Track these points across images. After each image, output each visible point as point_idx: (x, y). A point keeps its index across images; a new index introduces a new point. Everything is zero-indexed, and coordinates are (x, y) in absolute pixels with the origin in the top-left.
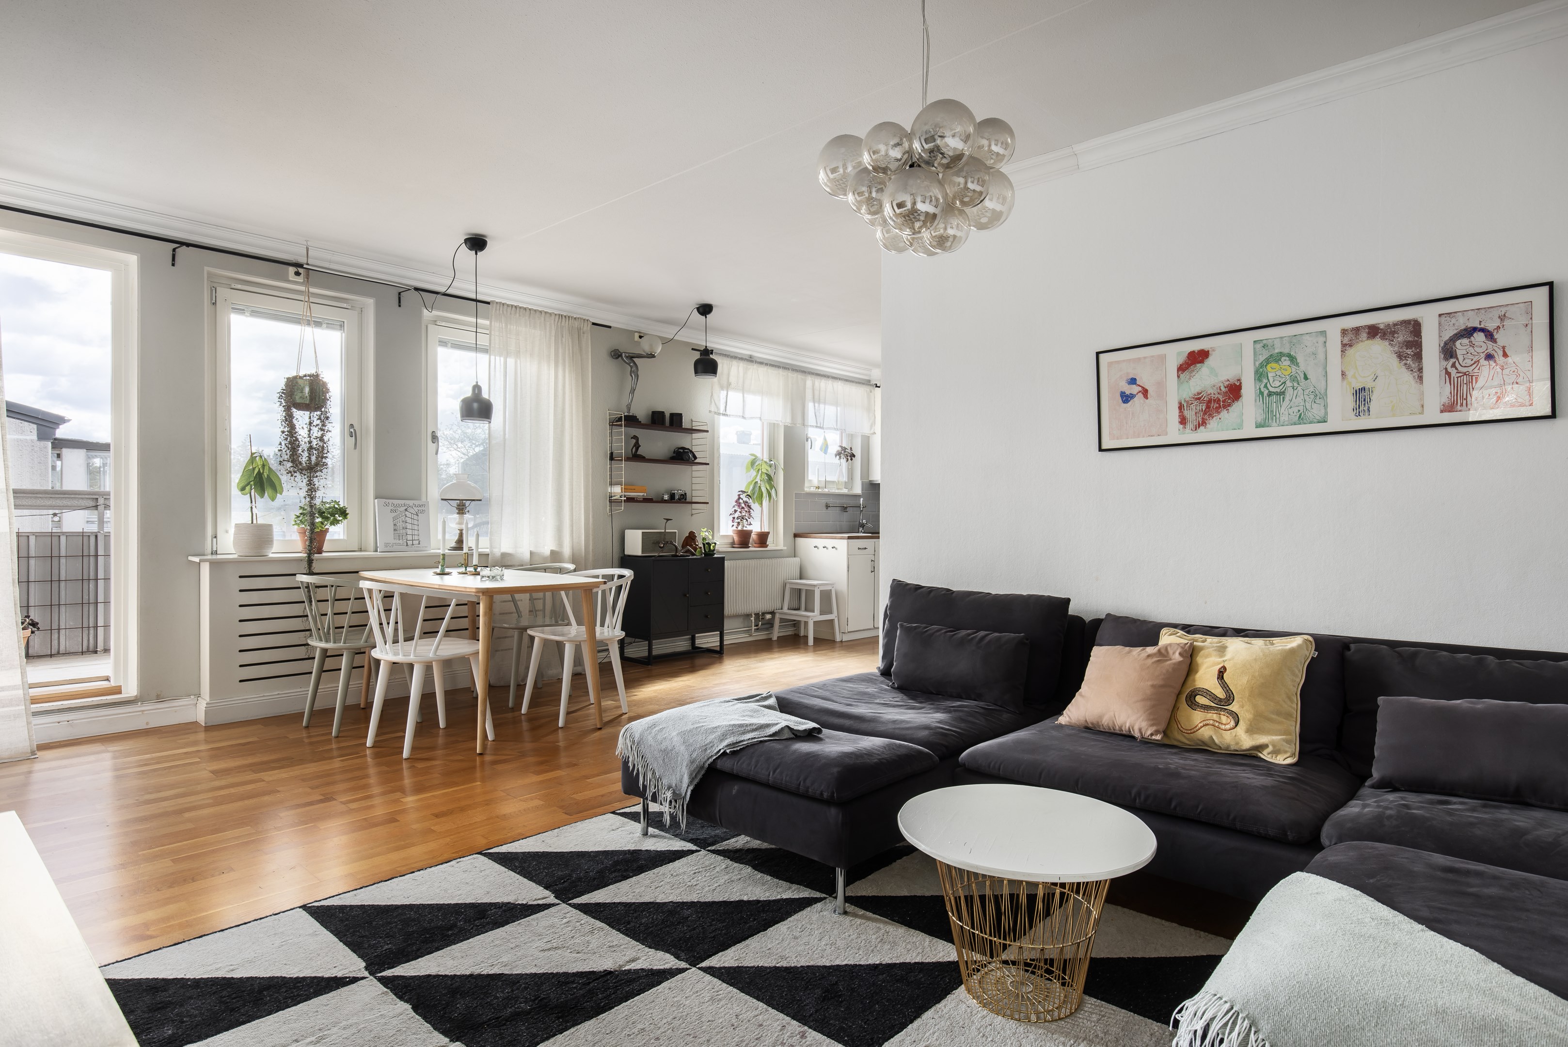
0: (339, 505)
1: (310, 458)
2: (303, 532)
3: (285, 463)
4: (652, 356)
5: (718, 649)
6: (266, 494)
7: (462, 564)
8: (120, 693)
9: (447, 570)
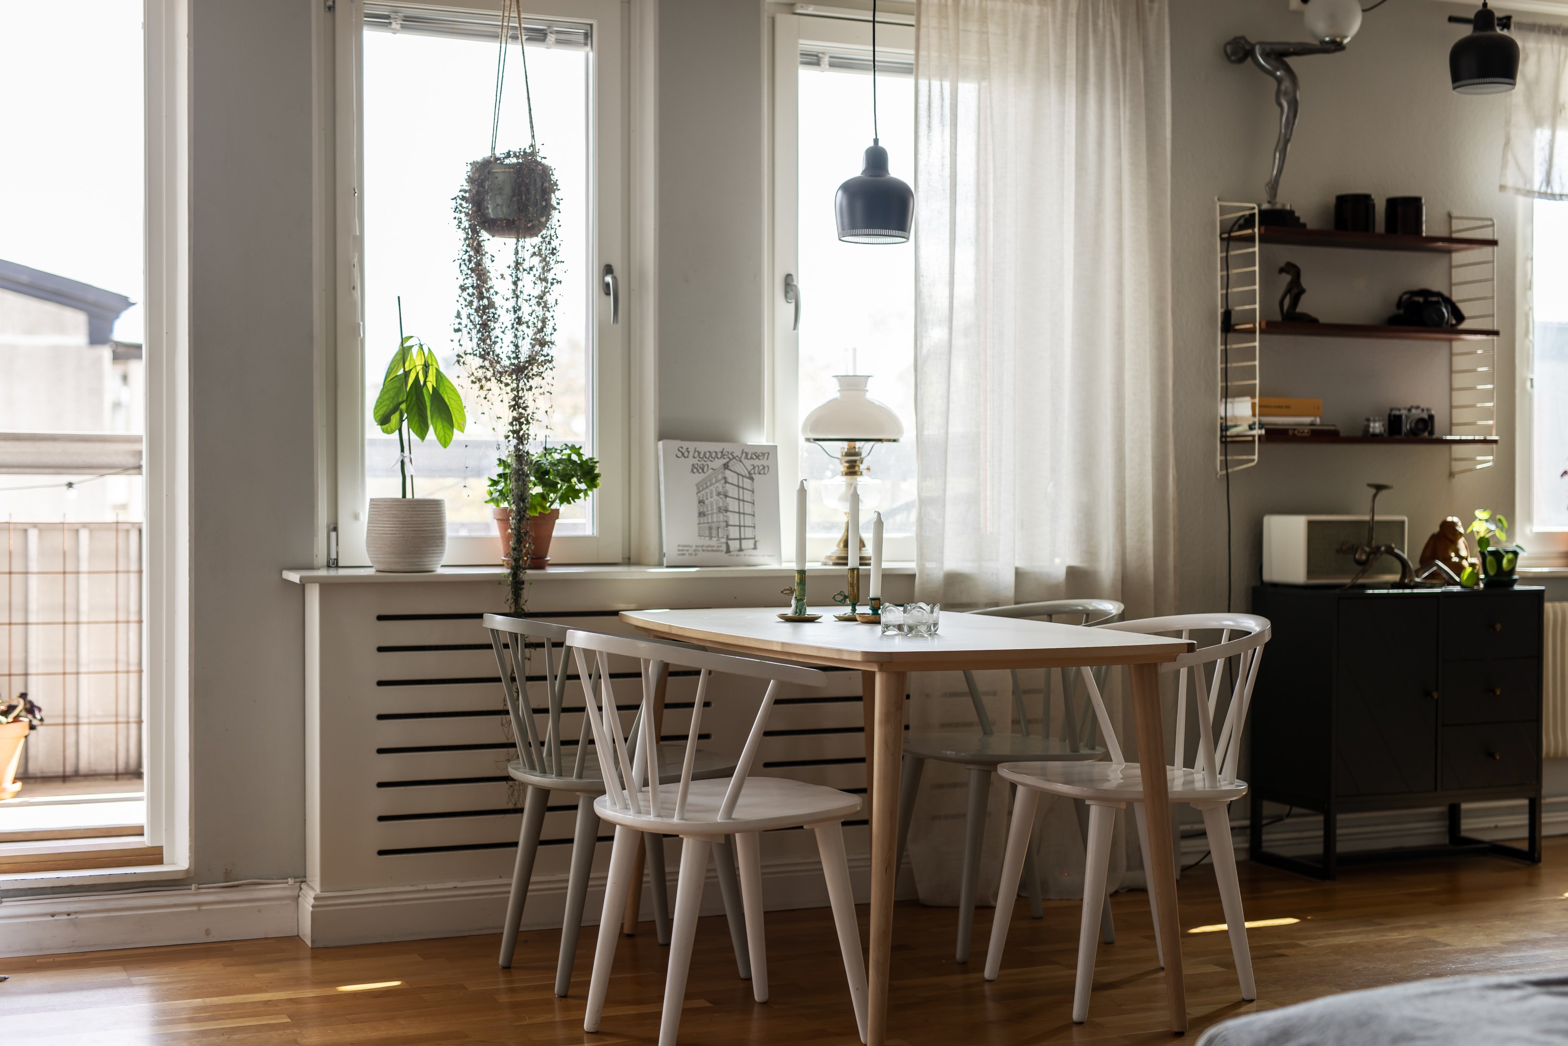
0: (580, 455)
1: (517, 346)
2: (503, 518)
3: (469, 359)
4: (1336, 46)
5: (1524, 846)
6: (431, 428)
7: (846, 597)
8: (160, 862)
9: (810, 611)
